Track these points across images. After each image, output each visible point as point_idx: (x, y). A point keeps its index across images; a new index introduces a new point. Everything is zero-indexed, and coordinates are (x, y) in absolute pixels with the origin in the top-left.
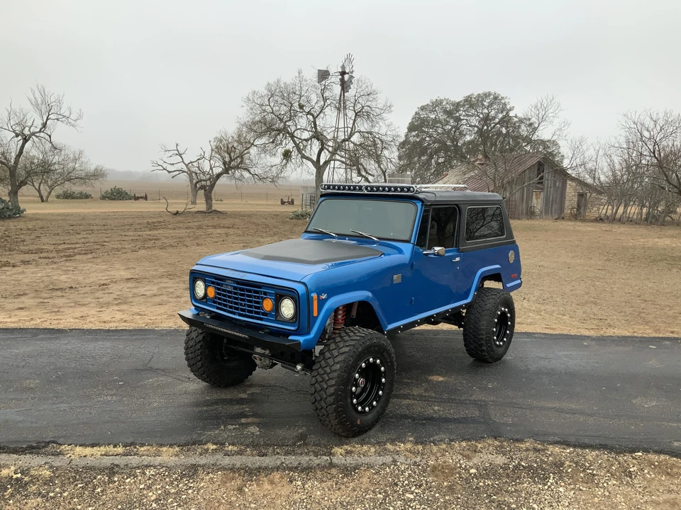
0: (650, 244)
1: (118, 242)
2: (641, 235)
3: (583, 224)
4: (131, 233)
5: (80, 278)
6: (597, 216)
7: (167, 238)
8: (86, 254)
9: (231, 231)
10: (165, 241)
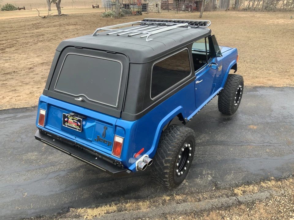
0: (276, 23)
1: (23, 38)
2: (269, 18)
3: (240, 13)
4: (27, 32)
5: (16, 64)
6: (243, 8)
7: (47, 33)
8: (10, 47)
9: (78, 27)
10: (48, 36)
